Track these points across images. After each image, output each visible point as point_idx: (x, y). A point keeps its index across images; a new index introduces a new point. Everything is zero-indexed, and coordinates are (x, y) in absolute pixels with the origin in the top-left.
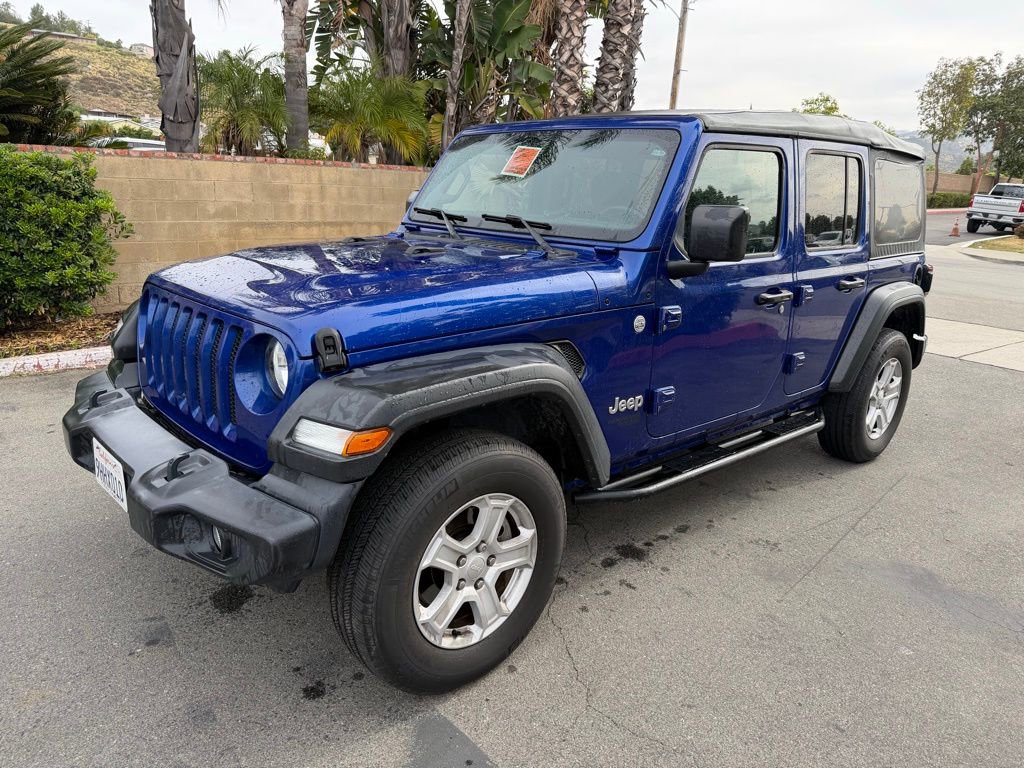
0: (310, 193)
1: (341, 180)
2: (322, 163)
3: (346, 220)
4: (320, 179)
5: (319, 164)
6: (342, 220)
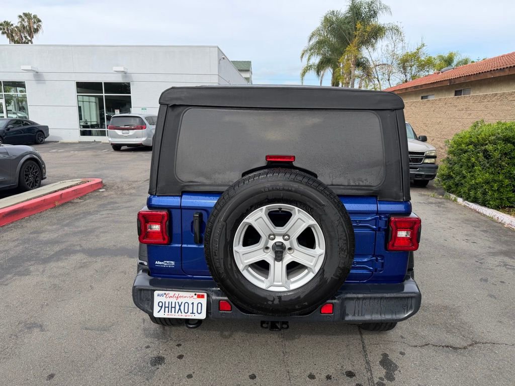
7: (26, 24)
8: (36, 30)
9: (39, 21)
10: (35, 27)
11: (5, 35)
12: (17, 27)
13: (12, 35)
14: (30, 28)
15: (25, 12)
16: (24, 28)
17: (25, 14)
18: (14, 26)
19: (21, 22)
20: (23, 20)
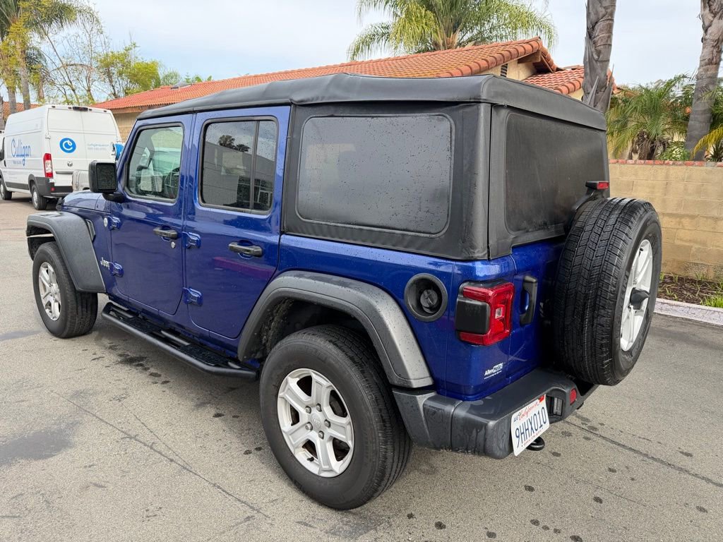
0: (654, 188)
1: (689, 177)
2: (671, 163)
3: (688, 213)
4: (667, 176)
5: (668, 164)
6: (683, 213)
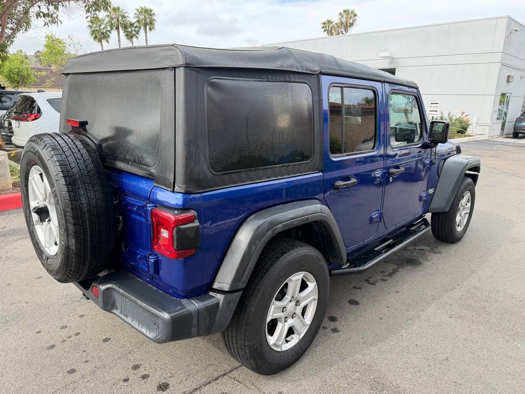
7: (344, 20)
8: (352, 25)
9: (355, 15)
10: (351, 21)
11: (326, 32)
12: (336, 24)
13: (331, 32)
14: (347, 23)
15: (345, 9)
16: (342, 23)
17: (345, 11)
18: (334, 23)
19: (340, 19)
20: (342, 17)
